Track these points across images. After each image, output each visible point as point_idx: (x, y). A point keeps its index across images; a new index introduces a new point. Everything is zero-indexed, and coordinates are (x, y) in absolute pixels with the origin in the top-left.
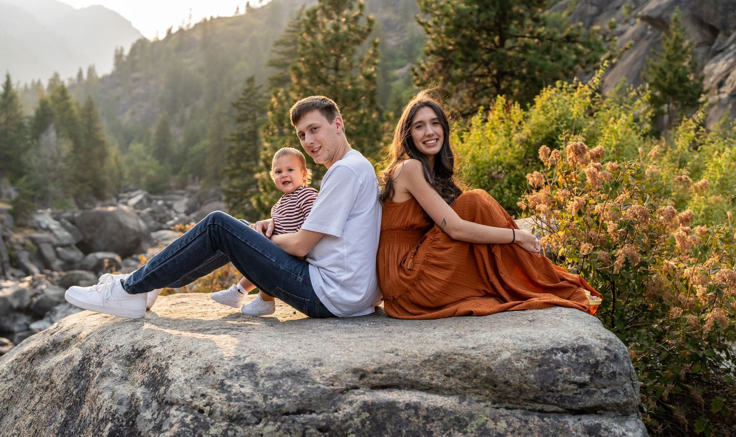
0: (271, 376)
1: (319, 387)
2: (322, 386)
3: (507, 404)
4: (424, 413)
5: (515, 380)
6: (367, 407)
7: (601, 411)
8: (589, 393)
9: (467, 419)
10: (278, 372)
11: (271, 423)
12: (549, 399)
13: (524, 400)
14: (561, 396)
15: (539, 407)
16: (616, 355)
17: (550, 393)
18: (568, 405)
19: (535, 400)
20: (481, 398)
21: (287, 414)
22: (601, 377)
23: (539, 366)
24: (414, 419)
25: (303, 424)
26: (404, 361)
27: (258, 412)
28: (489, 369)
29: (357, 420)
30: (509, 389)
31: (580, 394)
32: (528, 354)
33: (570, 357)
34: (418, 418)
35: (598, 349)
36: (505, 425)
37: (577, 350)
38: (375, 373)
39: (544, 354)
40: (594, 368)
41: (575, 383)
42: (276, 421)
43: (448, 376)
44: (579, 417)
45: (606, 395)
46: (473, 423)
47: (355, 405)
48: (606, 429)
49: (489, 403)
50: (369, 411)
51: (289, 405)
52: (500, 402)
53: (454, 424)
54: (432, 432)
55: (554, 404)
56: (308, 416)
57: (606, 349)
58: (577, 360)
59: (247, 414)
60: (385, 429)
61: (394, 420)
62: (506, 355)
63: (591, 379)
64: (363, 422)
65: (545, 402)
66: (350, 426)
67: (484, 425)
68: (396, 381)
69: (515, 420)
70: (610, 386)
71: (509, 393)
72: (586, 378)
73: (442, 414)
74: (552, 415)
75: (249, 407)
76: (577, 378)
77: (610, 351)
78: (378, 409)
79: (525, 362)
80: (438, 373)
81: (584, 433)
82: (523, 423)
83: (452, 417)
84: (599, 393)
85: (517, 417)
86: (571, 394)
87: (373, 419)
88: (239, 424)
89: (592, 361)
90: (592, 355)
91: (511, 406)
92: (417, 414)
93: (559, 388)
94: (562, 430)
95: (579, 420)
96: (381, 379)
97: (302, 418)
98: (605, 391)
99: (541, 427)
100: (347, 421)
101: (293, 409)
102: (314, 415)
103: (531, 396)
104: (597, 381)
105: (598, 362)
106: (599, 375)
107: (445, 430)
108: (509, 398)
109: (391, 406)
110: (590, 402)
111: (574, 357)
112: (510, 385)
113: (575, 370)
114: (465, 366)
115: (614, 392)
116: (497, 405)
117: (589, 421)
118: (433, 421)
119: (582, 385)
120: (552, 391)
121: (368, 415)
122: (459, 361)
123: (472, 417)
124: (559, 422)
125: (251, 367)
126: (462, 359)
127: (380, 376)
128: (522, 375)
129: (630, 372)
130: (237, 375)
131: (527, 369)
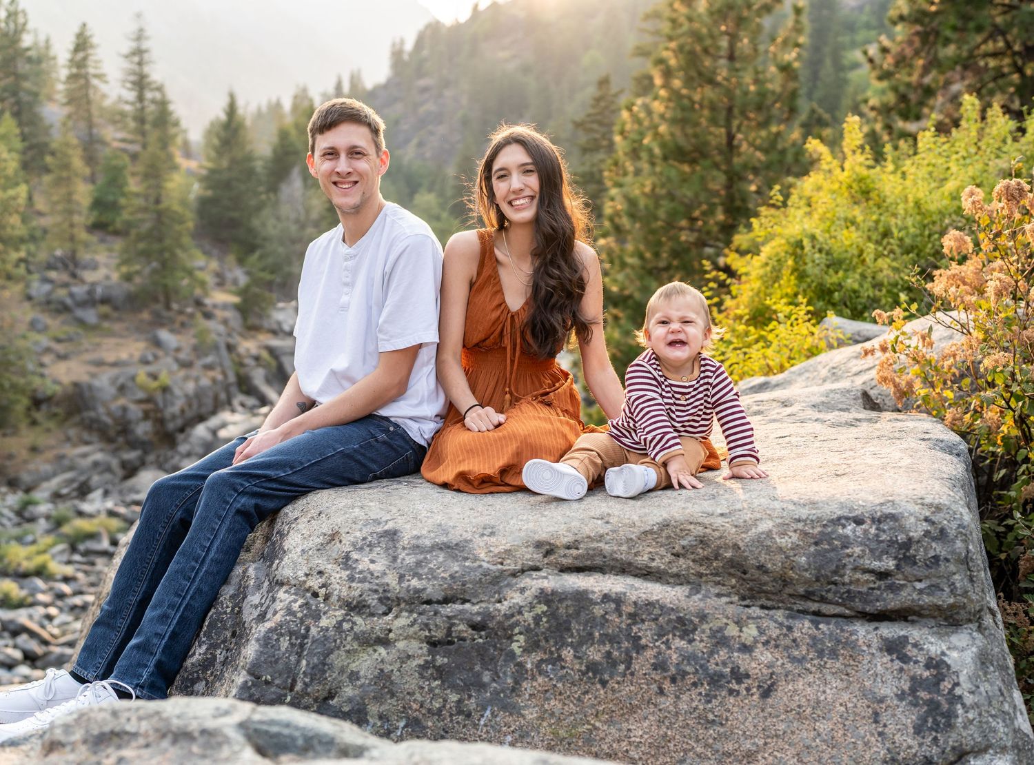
0: (416, 548)
1: (480, 566)
2: (485, 565)
3: (764, 601)
4: (631, 609)
5: (775, 564)
6: (545, 597)
7: (915, 618)
8: (894, 589)
9: (696, 620)
10: (428, 543)
11: (405, 614)
12: (830, 596)
13: (791, 595)
14: (849, 592)
15: (814, 606)
16: (942, 531)
17: (833, 587)
18: (859, 605)
19: (807, 596)
20: (724, 590)
21: (429, 602)
22: (915, 563)
23: (816, 544)
24: (613, 617)
25: (449, 618)
26: (614, 531)
27: (388, 599)
28: (736, 547)
29: (528, 616)
30: (765, 578)
31: (879, 588)
32: (800, 526)
33: (866, 532)
34: (620, 615)
35: (912, 520)
36: (755, 632)
37: (879, 521)
38: (568, 548)
39: (825, 526)
40: (904, 550)
41: (872, 571)
42: (411, 612)
43: (677, 555)
44: (876, 624)
45: (921, 592)
46: (705, 626)
47: (528, 593)
48: (915, 645)
49: (736, 598)
50: (548, 602)
51: (432, 589)
52: (752, 598)
53: (675, 628)
54: (640, 638)
55: (837, 604)
56: (458, 607)
57: (926, 520)
58: (877, 536)
59: (372, 600)
60: (568, 629)
61: (583, 616)
62: (765, 526)
63: (898, 567)
64: (537, 619)
65: (823, 600)
66: (517, 624)
67: (721, 630)
68: (598, 561)
69: (772, 625)
70: (927, 577)
71: (765, 584)
72: (890, 564)
73: (657, 611)
74: (834, 620)
75: (376, 591)
76: (876, 565)
77: (934, 523)
78: (561, 601)
79: (795, 537)
80: (662, 551)
81: (881, 650)
82: (785, 630)
83: (673, 617)
84: (909, 589)
85: (776, 622)
86: (864, 589)
87: (552, 615)
88: (360, 614)
89: (901, 538)
90: (902, 529)
91: (769, 604)
92: (618, 611)
93: (847, 579)
94: (846, 643)
95: (876, 629)
96: (576, 558)
97: (448, 610)
98: (919, 586)
99: (813, 638)
100: (513, 615)
101: (439, 596)
102: (467, 606)
103: (801, 590)
104: (908, 569)
105: (910, 539)
106: (912, 561)
107: (660, 636)
108: (766, 592)
109: (581, 597)
110: (892, 602)
111: (873, 531)
112: (766, 572)
113: (872, 551)
114: (703, 541)
115: (933, 588)
116: (747, 602)
117: (889, 631)
118: (643, 621)
119: (883, 575)
120: (835, 583)
121: (545, 608)
122: (695, 533)
123: (703, 617)
124: (842, 631)
125: (392, 535)
126: (699, 531)
127: (574, 552)
128: (787, 557)
129: (966, 557)
130: (370, 545)
131: (795, 547)
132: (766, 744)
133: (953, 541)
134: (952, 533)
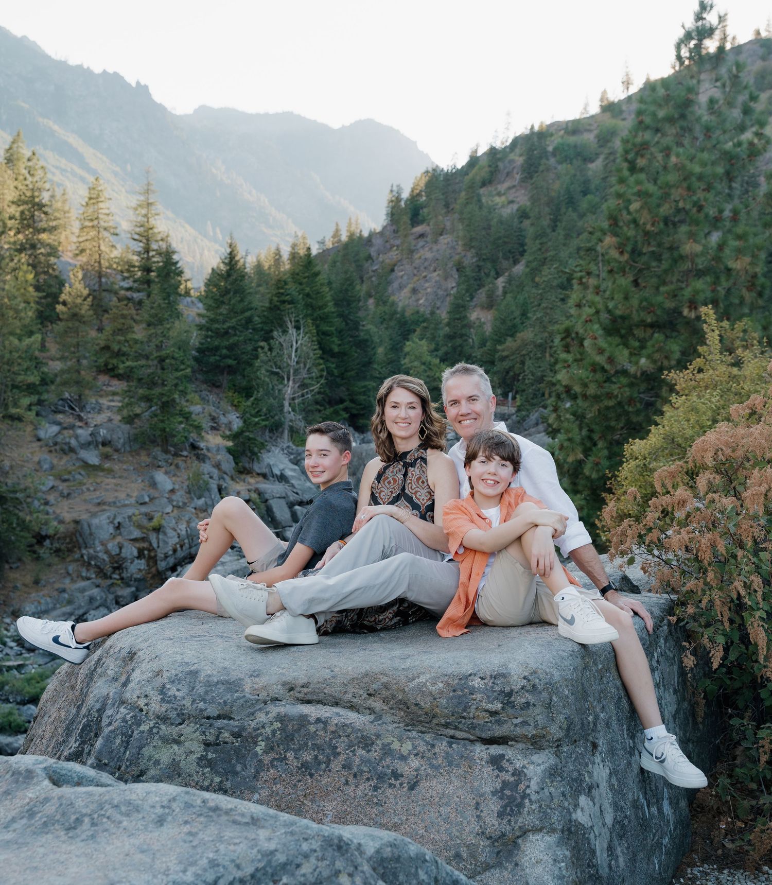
0: (208, 683)
1: (244, 696)
2: (247, 695)
3: (420, 728)
4: (333, 728)
5: (426, 704)
6: (281, 718)
7: (513, 743)
8: (500, 723)
9: (373, 738)
10: (215, 680)
11: (192, 725)
12: (460, 726)
13: (437, 724)
14: (472, 724)
15: (451, 732)
16: (534, 686)
17: (463, 721)
18: (478, 733)
19: (446, 725)
20: (396, 719)
21: (208, 718)
22: (514, 706)
23: (454, 691)
24: (321, 733)
25: (219, 728)
26: (333, 677)
27: (183, 714)
28: (403, 691)
29: (268, 730)
30: (420, 712)
31: (491, 722)
32: (446, 678)
33: (486, 684)
34: (326, 732)
35: (516, 677)
36: (410, 747)
37: (495, 678)
38: (303, 687)
39: (460, 679)
40: (507, 697)
41: (486, 711)
42: (196, 723)
43: (370, 695)
44: (487, 746)
45: (516, 725)
46: (379, 742)
47: (270, 715)
48: (508, 761)
49: (402, 725)
50: (281, 721)
51: (212, 711)
52: (413, 725)
53: (360, 742)
54: (337, 747)
55: (465, 731)
56: (226, 722)
57: (525, 678)
58: (492, 687)
59: (173, 715)
60: (292, 739)
61: (303, 732)
62: (422, 679)
63: (503, 708)
64: (274, 733)
65: (456, 728)
66: (261, 734)
67: (389, 744)
68: (321, 696)
69: (422, 743)
70: (521, 716)
71: (420, 716)
72: (498, 706)
73: (349, 730)
74: (462, 742)
75: (176, 709)
76: (490, 706)
77: (529, 680)
78: (290, 720)
79: (441, 685)
80: (361, 692)
81: (488, 762)
82: (429, 747)
83: (359, 735)
84: (510, 723)
85: (425, 741)
86: (481, 722)
87: (283, 729)
88: (165, 723)
89: (507, 689)
90: (508, 683)
91: (424, 729)
92: (325, 729)
93: (471, 715)
94: (467, 757)
95: (488, 749)
96: (306, 694)
97: (220, 723)
98: (516, 721)
99: (447, 753)
100: (258, 729)
101: (215, 713)
102: (232, 722)
103: (443, 721)
104: (510, 711)
105: (512, 691)
106: (511, 705)
107: (350, 747)
108: (420, 722)
109: (303, 720)
110: (499, 731)
111: (490, 684)
112: (421, 708)
113: (488, 697)
114: (386, 686)
115: (525, 723)
116: (409, 728)
117: (495, 750)
118: (340, 736)
119: (493, 713)
120: (464, 718)
121: (279, 725)
122: (383, 680)
123: (378, 736)
124: (466, 749)
125: (194, 674)
126: (385, 679)
127: (305, 690)
128: (435, 699)
129: (549, 704)
130: (180, 680)
131: (441, 692)
132: (407, 819)
133: (540, 693)
134: (540, 687)
